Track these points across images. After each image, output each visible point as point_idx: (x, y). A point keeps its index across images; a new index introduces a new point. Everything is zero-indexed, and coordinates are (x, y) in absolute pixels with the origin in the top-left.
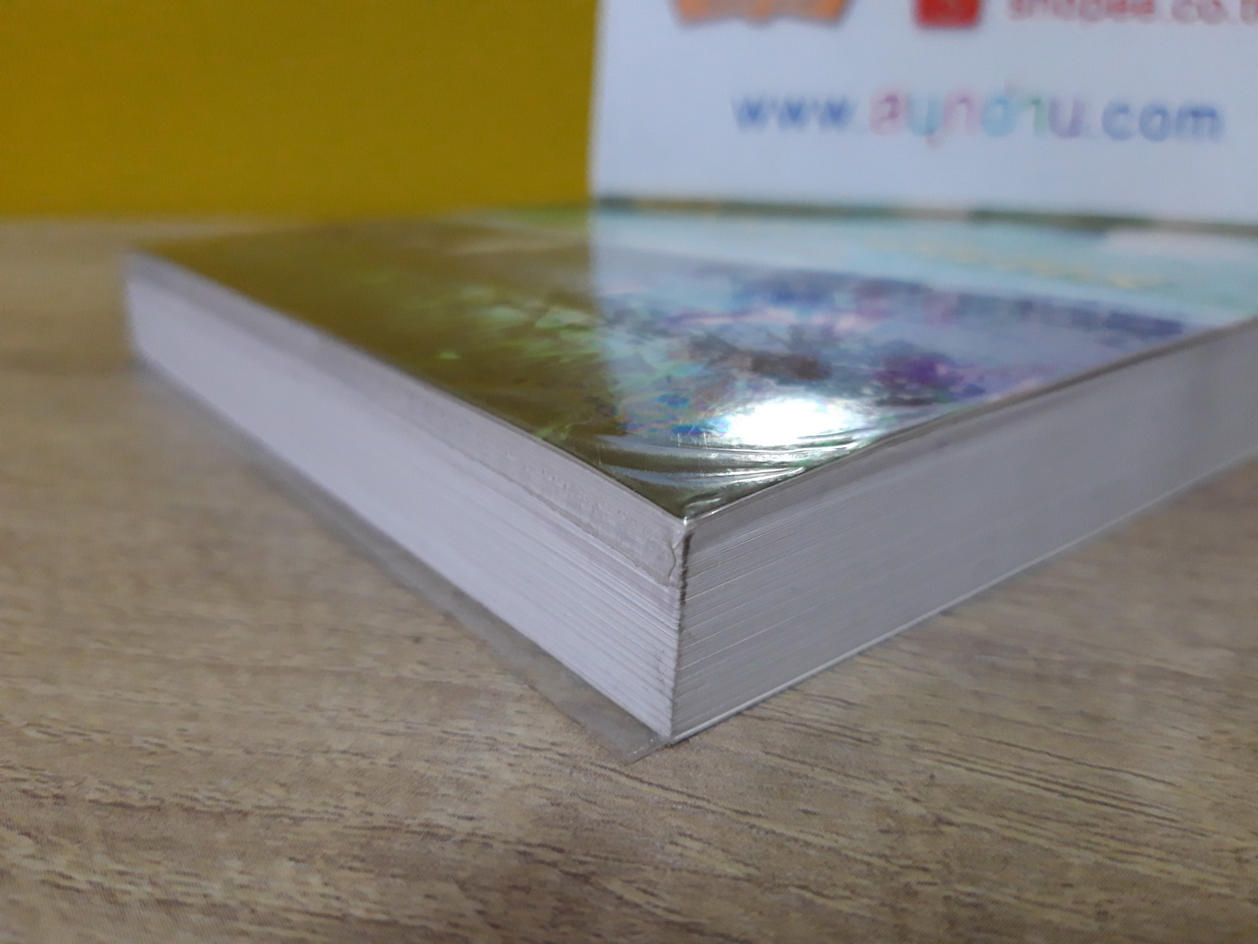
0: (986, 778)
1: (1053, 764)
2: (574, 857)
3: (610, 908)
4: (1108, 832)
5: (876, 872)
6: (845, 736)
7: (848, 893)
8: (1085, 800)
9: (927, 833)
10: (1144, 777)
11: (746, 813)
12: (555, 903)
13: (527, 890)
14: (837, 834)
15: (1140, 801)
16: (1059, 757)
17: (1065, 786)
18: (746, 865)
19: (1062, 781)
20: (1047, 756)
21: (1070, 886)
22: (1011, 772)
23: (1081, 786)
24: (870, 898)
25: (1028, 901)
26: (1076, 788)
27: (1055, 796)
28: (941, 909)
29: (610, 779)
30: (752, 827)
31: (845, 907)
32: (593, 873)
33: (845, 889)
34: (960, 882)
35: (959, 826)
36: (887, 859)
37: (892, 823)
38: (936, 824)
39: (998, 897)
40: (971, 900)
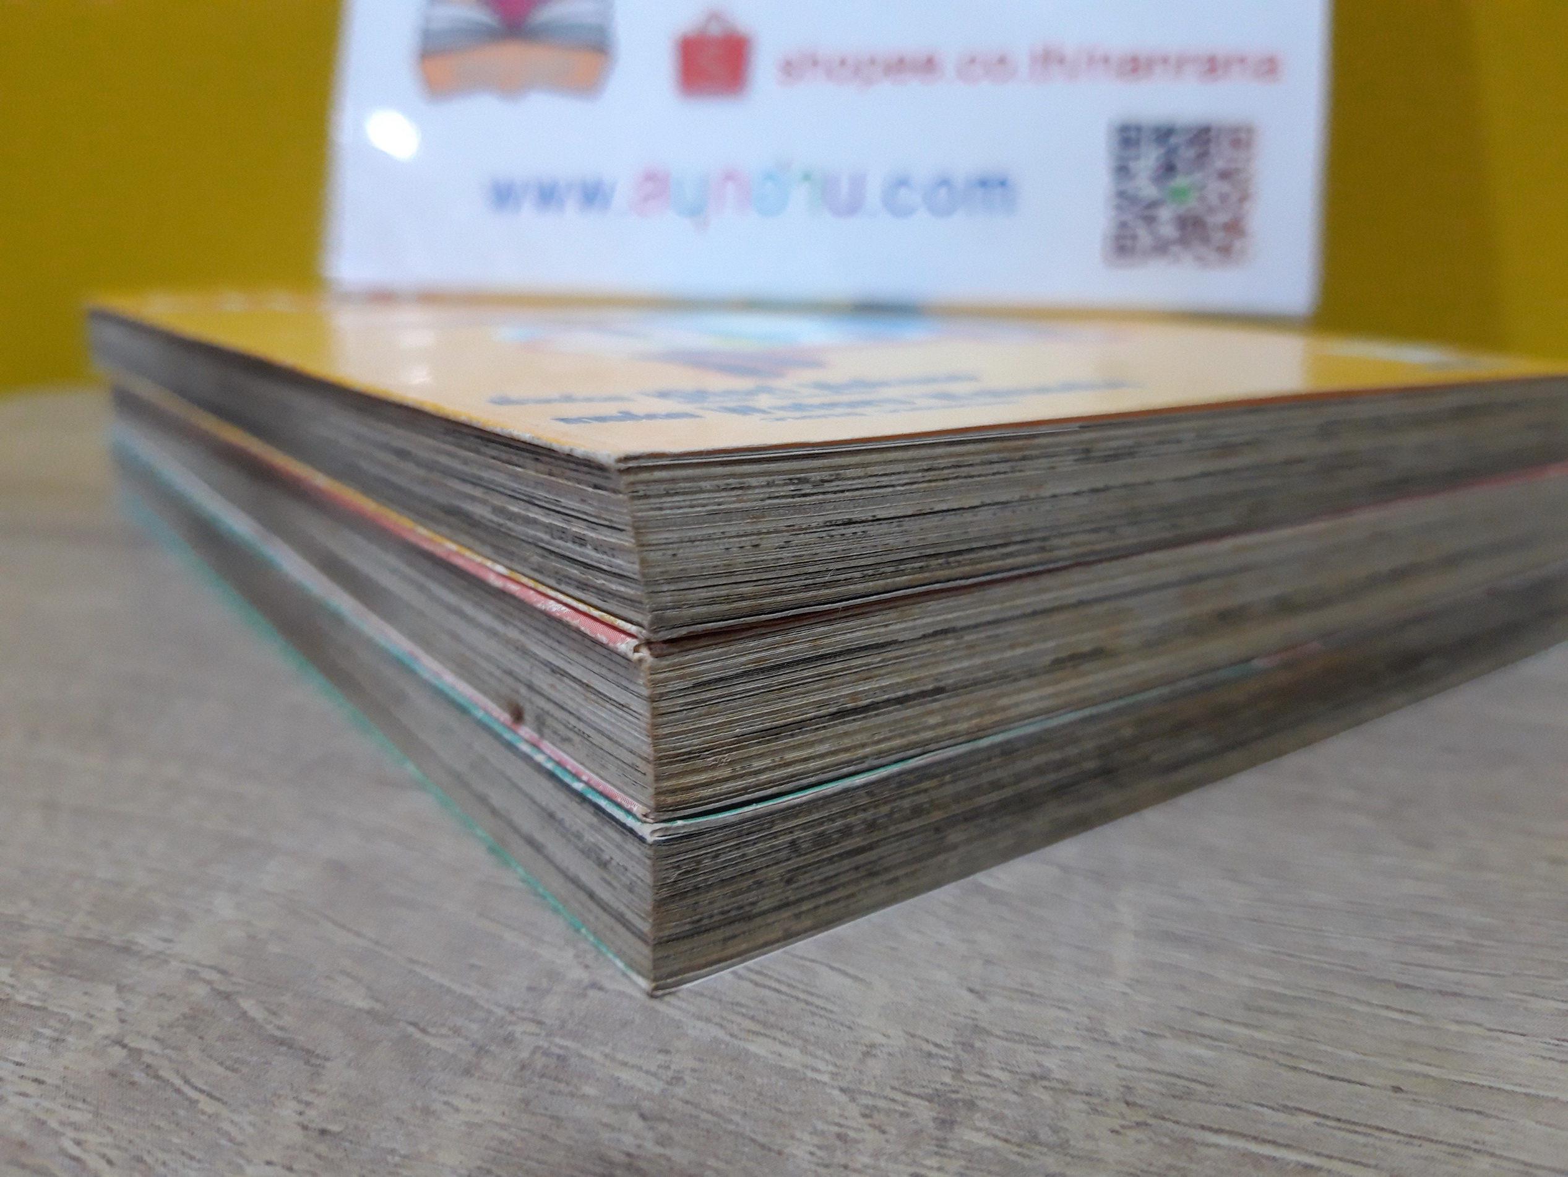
2: (234, 979)
3: (229, 1019)
4: (751, 1013)
5: (492, 1020)
7: (450, 1033)
8: (756, 984)
9: (572, 994)
11: (414, 962)
12: (186, 1010)
13: (170, 998)
14: (485, 987)
15: (814, 990)
18: (377, 1000)
21: (667, 1052)
23: (765, 971)
24: (467, 1038)
25: (614, 1060)
28: (524, 1055)
30: (410, 972)
31: (434, 1043)
32: (238, 993)
33: (450, 1029)
34: (563, 1037)
35: (607, 992)
36: (512, 1011)
37: (545, 983)
38: (585, 988)
39: (587, 1052)
40: (560, 1051)
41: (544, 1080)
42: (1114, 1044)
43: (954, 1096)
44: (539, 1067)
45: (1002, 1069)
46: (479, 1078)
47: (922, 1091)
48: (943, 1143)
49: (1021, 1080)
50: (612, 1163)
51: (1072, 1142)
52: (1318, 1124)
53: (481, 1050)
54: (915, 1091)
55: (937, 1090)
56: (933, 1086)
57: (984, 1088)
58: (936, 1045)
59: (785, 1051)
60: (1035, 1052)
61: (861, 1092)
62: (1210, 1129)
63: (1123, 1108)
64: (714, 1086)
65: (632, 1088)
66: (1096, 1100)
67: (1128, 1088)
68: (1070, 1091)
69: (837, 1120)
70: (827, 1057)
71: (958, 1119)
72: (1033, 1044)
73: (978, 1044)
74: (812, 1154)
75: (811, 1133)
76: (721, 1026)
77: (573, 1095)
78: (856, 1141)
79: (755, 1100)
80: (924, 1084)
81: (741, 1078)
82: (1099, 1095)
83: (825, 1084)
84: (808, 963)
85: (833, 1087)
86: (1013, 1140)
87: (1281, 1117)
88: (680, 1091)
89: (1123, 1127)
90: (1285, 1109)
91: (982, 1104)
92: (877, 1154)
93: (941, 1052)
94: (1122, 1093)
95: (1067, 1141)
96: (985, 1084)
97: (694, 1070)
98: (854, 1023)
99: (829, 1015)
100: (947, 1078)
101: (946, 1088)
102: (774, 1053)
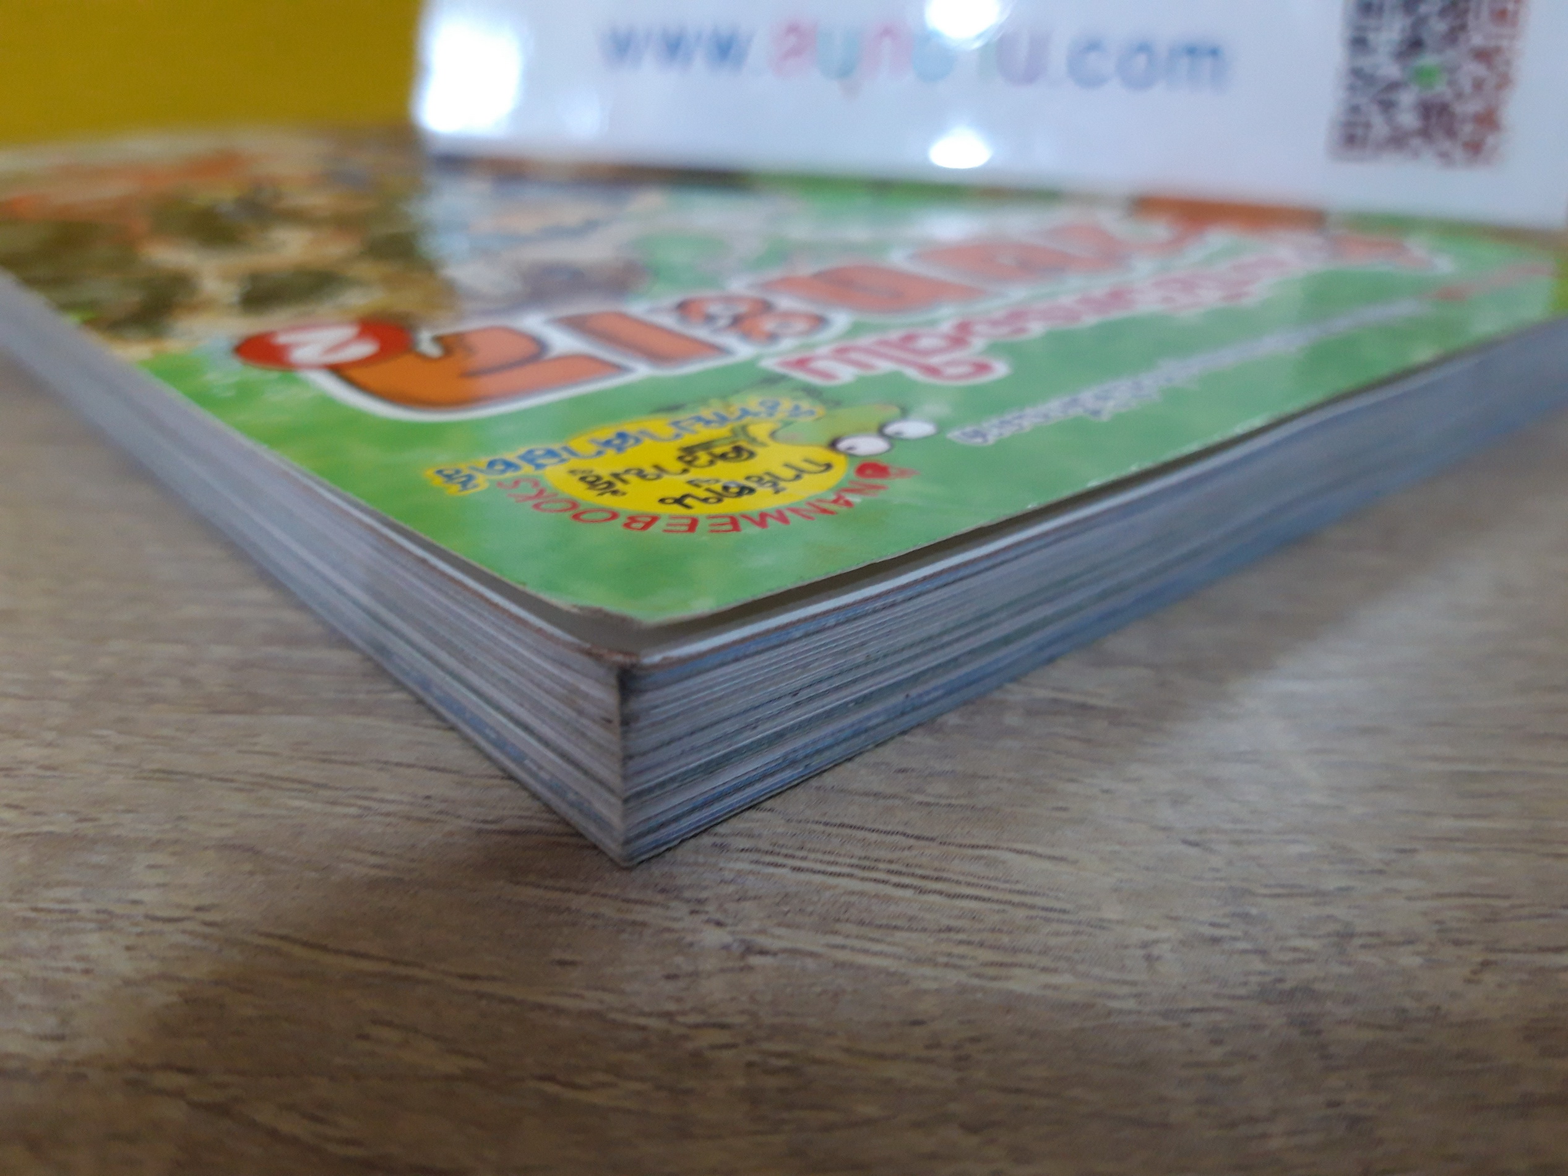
0: (818, 879)
1: (910, 848)
2: (210, 1078)
3: (255, 1151)
4: (976, 938)
5: (653, 1039)
7: (612, 1078)
8: (949, 896)
9: (731, 970)
10: (1030, 853)
11: (474, 978)
14: (603, 989)
15: (1020, 887)
16: (918, 838)
17: (923, 877)
18: (466, 1055)
19: (919, 872)
20: (903, 838)
21: (920, 1023)
22: (852, 866)
23: (945, 875)
24: (642, 1080)
25: (863, 1053)
26: (937, 879)
27: (908, 893)
28: (740, 1082)
29: (278, 950)
30: (481, 996)
32: (237, 1100)
33: (606, 1072)
35: (775, 954)
36: (668, 1015)
37: (682, 963)
38: (743, 956)
40: (785, 1062)
41: (798, 1114)
42: (1381, 872)
43: (1284, 987)
44: (773, 1095)
45: (1303, 936)
46: (708, 1138)
47: (1247, 990)
49: (1333, 945)
53: (674, 1092)
54: (1242, 991)
55: (1262, 984)
56: (1253, 979)
57: (1305, 967)
58: (1213, 925)
59: (1055, 979)
60: (1316, 905)
63: (1453, 949)
65: (920, 1090)
66: (1423, 948)
67: (1438, 922)
68: (1388, 943)
71: (1314, 1016)
72: (1303, 895)
73: (1254, 911)
75: (1177, 1087)
76: (955, 967)
77: (853, 1125)
80: (1242, 980)
82: (1421, 940)
84: (985, 852)
86: (1389, 1024)
88: (981, 1076)
89: (1474, 972)
91: (1322, 987)
93: (1227, 933)
94: (1439, 931)
96: (1301, 961)
98: (1101, 920)
99: (1065, 917)
100: (1257, 964)
101: (1268, 979)
102: (1046, 986)
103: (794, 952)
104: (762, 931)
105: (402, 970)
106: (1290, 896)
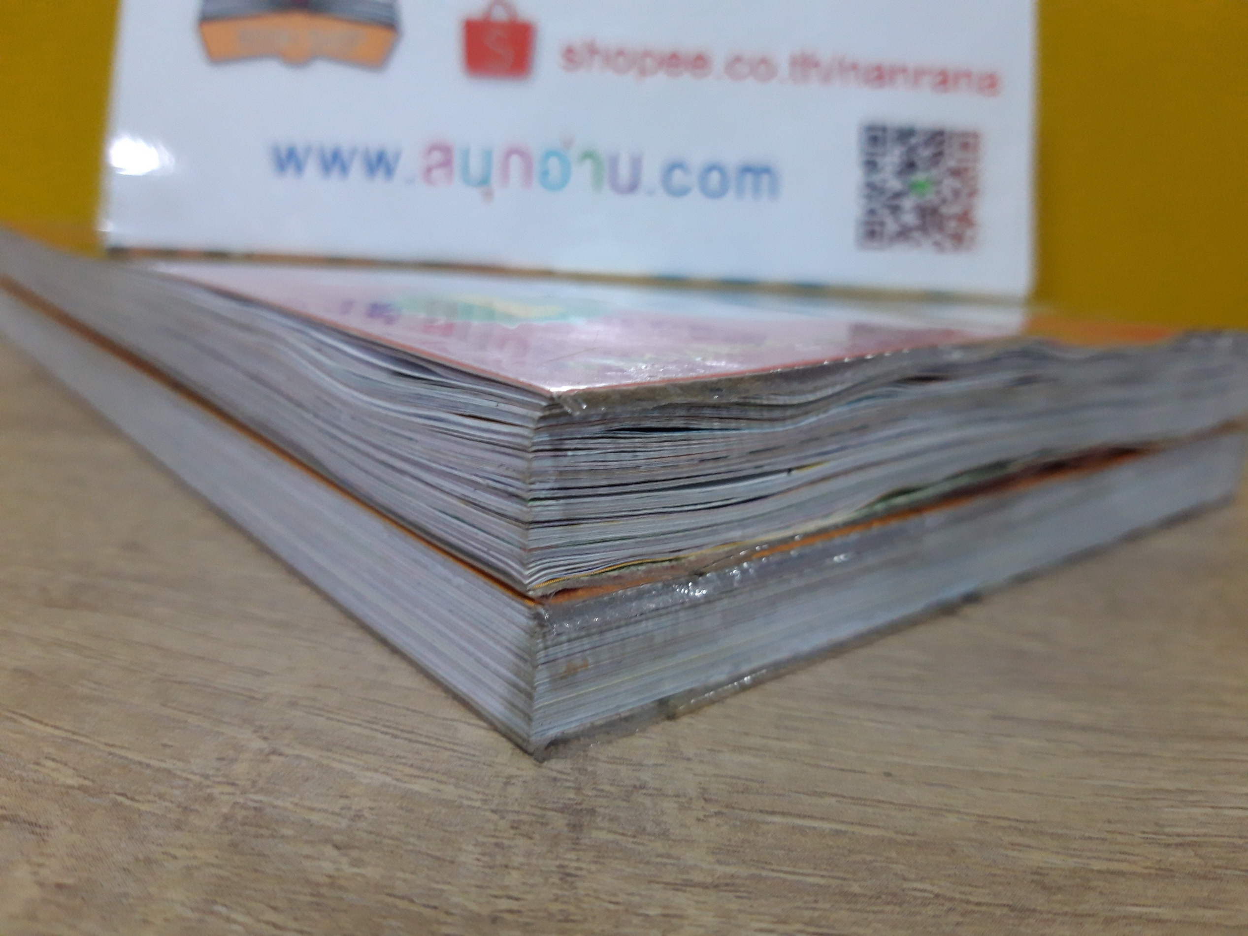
0: (338, 724)
1: (405, 716)
4: (410, 762)
5: (191, 785)
6: (242, 695)
7: (157, 799)
8: (410, 741)
9: (257, 760)
10: (476, 725)
11: (112, 746)
14: (179, 760)
17: (402, 731)
18: (85, 778)
19: (401, 727)
21: (347, 797)
22: (363, 720)
24: (172, 802)
25: (303, 807)
26: (410, 732)
27: (387, 737)
28: (225, 810)
29: (15, 721)
30: (110, 754)
31: (144, 807)
33: (155, 796)
34: (256, 793)
35: (287, 756)
36: (207, 777)
37: (231, 753)
38: (268, 755)
39: (279, 803)
40: (255, 805)
41: (247, 828)
42: (689, 759)
43: (579, 807)
44: (240, 818)
45: (611, 785)
46: (190, 832)
47: (555, 806)
48: (577, 841)
49: (626, 791)
50: (318, 885)
51: (671, 831)
52: (839, 802)
53: (186, 810)
54: (549, 806)
55: (565, 804)
56: (562, 801)
57: (601, 799)
59: (442, 787)
60: (634, 770)
61: (508, 812)
62: (767, 812)
63: (703, 803)
64: (390, 819)
65: (322, 827)
66: (683, 800)
67: (704, 789)
68: (663, 795)
69: (493, 833)
70: (477, 789)
71: (586, 823)
72: (630, 765)
73: (590, 769)
74: (478, 860)
75: (475, 845)
76: (387, 774)
77: (273, 837)
78: (510, 847)
79: (426, 825)
80: (556, 800)
81: (411, 811)
82: (685, 796)
83: (479, 808)
85: (485, 810)
86: (629, 834)
87: (814, 800)
88: (362, 824)
89: (705, 816)
90: (815, 794)
91: (601, 810)
92: (529, 854)
93: (564, 777)
94: (701, 793)
95: (669, 829)
96: (599, 796)
97: (371, 809)
98: (493, 762)
99: (471, 758)
100: (571, 795)
101: (572, 802)
102: (434, 790)
103: (298, 757)
104: (288, 745)
105: (75, 737)
106: (620, 764)
